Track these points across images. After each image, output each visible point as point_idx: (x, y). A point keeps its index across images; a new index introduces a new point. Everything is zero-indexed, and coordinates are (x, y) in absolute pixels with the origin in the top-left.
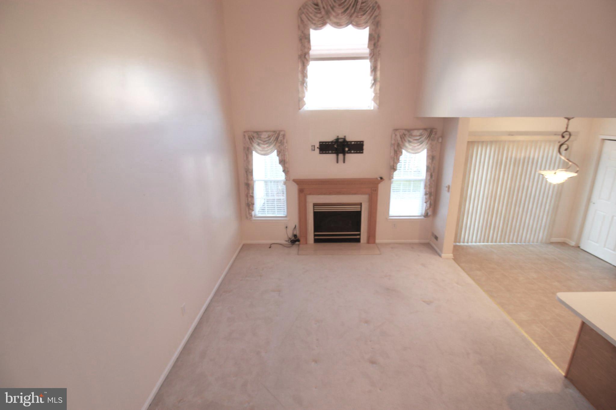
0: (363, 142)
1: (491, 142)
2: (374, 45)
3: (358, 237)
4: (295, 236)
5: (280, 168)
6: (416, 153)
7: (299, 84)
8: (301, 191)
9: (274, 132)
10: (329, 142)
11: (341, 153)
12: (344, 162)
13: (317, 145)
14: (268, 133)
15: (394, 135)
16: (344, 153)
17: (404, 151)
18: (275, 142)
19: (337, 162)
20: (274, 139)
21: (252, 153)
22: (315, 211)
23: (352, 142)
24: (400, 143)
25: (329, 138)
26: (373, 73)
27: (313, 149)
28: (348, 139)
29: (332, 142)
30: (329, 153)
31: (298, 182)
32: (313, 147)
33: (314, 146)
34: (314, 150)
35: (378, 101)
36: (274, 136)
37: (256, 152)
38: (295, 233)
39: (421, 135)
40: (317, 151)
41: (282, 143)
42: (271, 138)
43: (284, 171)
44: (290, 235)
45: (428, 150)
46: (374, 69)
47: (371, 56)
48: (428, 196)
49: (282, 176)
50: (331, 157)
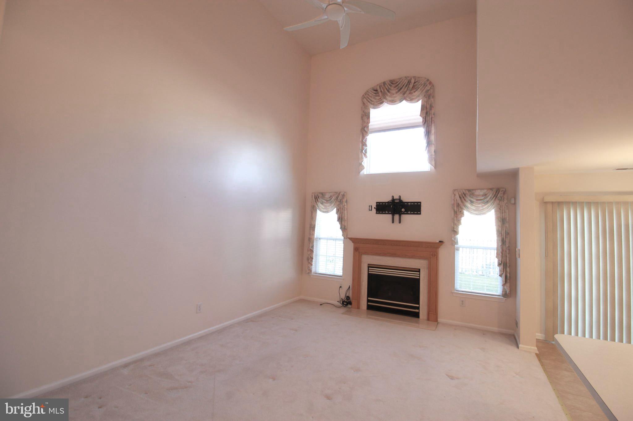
0: (420, 203)
2: (426, 113)
3: (417, 311)
4: (348, 298)
5: (338, 225)
6: (480, 214)
8: (356, 249)
9: (336, 192)
10: (385, 203)
11: (397, 214)
12: (400, 222)
13: (374, 205)
14: (331, 194)
15: (453, 195)
16: (400, 213)
17: (466, 212)
18: (335, 201)
19: (393, 222)
20: (335, 198)
21: (316, 211)
22: (369, 272)
23: (409, 202)
24: (460, 202)
25: (386, 199)
26: (427, 137)
27: (370, 209)
28: (405, 199)
29: (388, 202)
30: (385, 213)
31: (355, 241)
32: (370, 207)
33: (371, 206)
34: (371, 210)
35: (433, 163)
36: (335, 196)
37: (320, 210)
38: (347, 295)
39: (485, 195)
40: (374, 211)
41: (341, 202)
42: (332, 198)
43: (341, 228)
44: (343, 296)
45: (496, 211)
46: (428, 133)
47: (424, 123)
48: (502, 266)
49: (339, 234)
50: (387, 217)
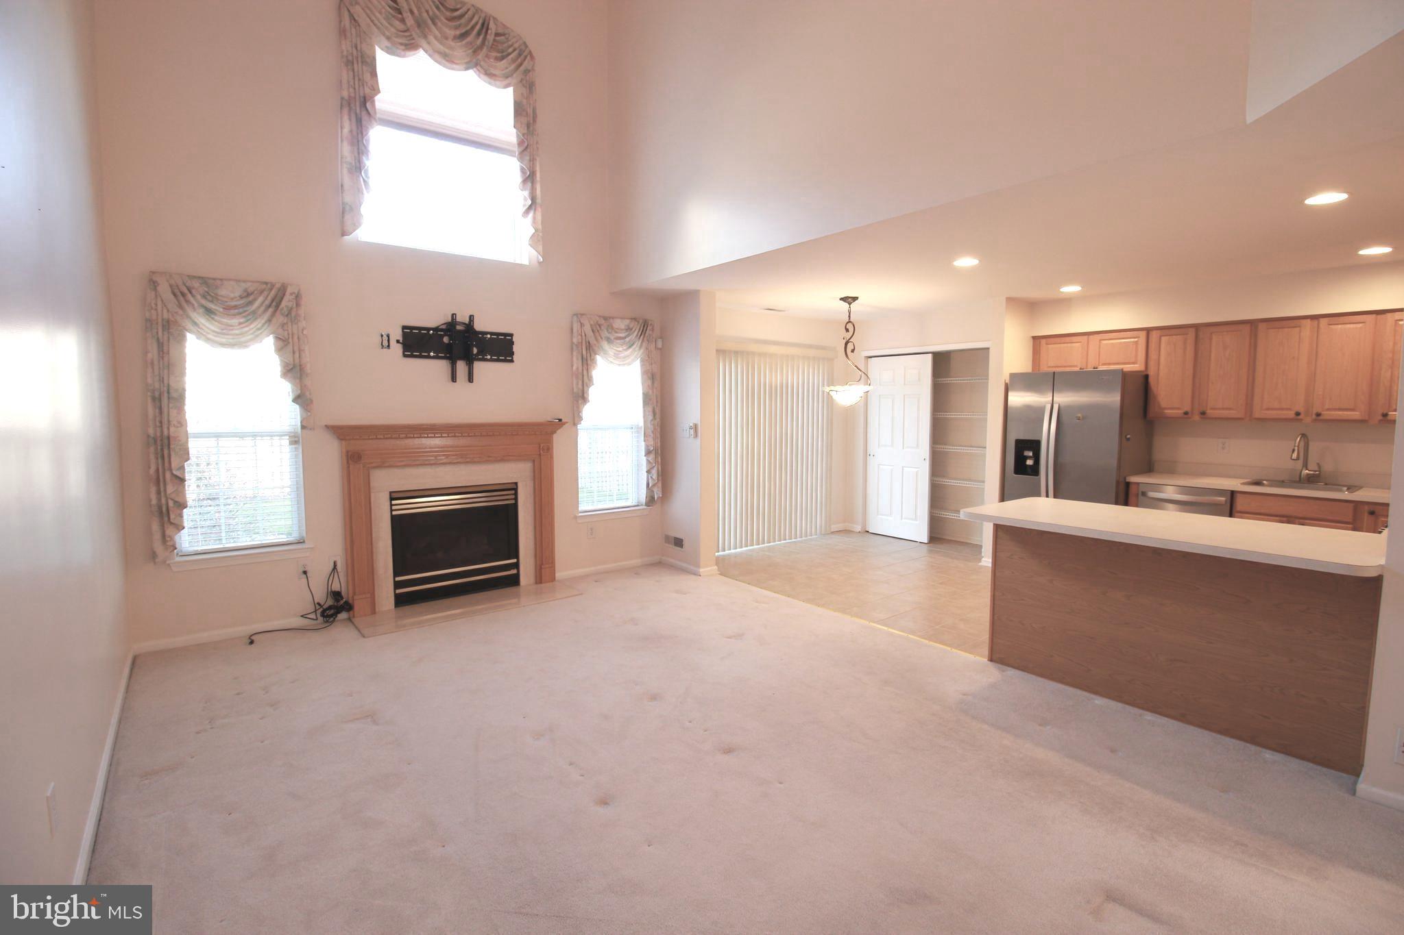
0: (511, 335)
1: (736, 353)
2: (528, 126)
3: (514, 572)
4: (337, 595)
5: (286, 389)
6: (622, 365)
7: (345, 171)
8: (352, 458)
9: (266, 283)
10: (428, 329)
11: (461, 359)
12: (471, 379)
13: (397, 334)
14: (244, 285)
15: (576, 327)
16: (470, 360)
17: (599, 358)
18: (271, 310)
19: (454, 379)
20: (267, 302)
21: (181, 339)
22: (394, 513)
23: (487, 333)
24: (592, 341)
25: (431, 317)
26: (529, 184)
27: (385, 343)
28: (479, 326)
29: (436, 329)
30: (429, 357)
31: (342, 432)
32: (385, 338)
33: (388, 336)
34: (389, 346)
35: (540, 248)
36: (266, 293)
37: (200, 335)
38: (336, 587)
39: (629, 329)
40: (397, 349)
41: (292, 316)
42: (255, 300)
43: (298, 399)
44: (321, 595)
45: (642, 361)
46: (529, 178)
47: (522, 148)
48: (651, 457)
49: (289, 415)
50: (435, 368)
